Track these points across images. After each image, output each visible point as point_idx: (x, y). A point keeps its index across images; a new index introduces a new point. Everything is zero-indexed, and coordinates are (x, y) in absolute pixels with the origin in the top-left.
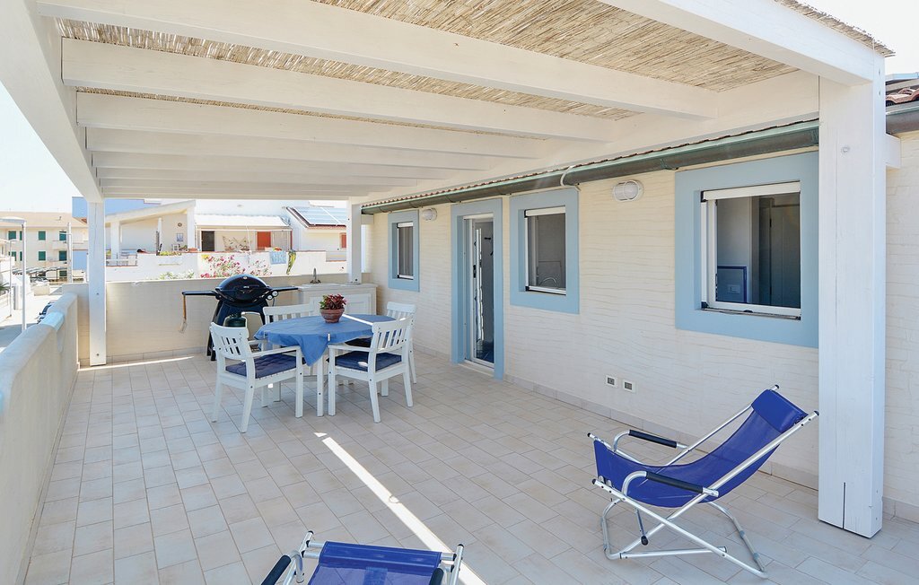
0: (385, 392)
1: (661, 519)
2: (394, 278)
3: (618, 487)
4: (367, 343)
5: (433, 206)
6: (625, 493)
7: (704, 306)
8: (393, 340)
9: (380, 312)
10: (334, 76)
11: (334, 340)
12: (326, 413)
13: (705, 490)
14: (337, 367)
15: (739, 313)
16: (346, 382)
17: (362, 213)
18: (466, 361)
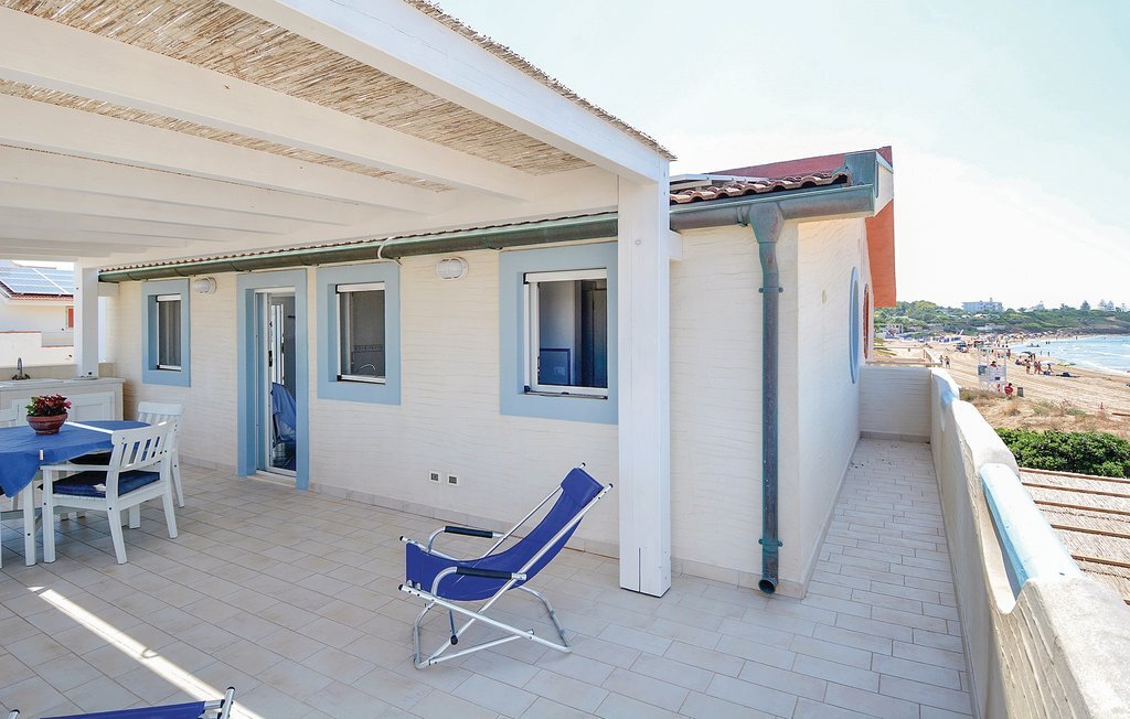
0: (135, 522)
1: (471, 614)
2: (150, 369)
3: (427, 588)
4: (104, 459)
5: (210, 275)
6: (435, 593)
7: (527, 390)
8: (145, 453)
9: (129, 417)
10: (48, 101)
11: (50, 458)
12: (40, 560)
13: (513, 575)
14: (56, 495)
15: (556, 395)
16: (72, 516)
17: (100, 280)
18: (258, 472)
